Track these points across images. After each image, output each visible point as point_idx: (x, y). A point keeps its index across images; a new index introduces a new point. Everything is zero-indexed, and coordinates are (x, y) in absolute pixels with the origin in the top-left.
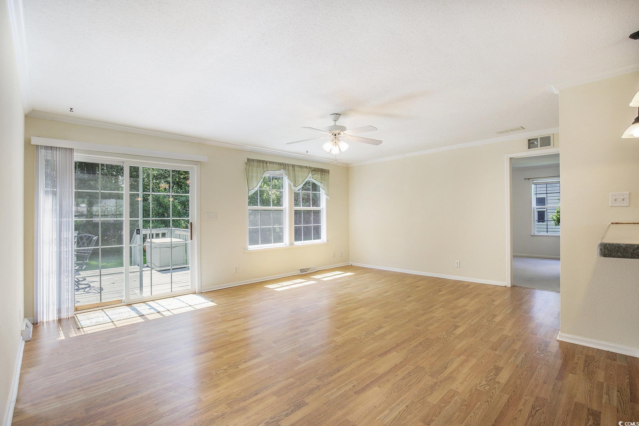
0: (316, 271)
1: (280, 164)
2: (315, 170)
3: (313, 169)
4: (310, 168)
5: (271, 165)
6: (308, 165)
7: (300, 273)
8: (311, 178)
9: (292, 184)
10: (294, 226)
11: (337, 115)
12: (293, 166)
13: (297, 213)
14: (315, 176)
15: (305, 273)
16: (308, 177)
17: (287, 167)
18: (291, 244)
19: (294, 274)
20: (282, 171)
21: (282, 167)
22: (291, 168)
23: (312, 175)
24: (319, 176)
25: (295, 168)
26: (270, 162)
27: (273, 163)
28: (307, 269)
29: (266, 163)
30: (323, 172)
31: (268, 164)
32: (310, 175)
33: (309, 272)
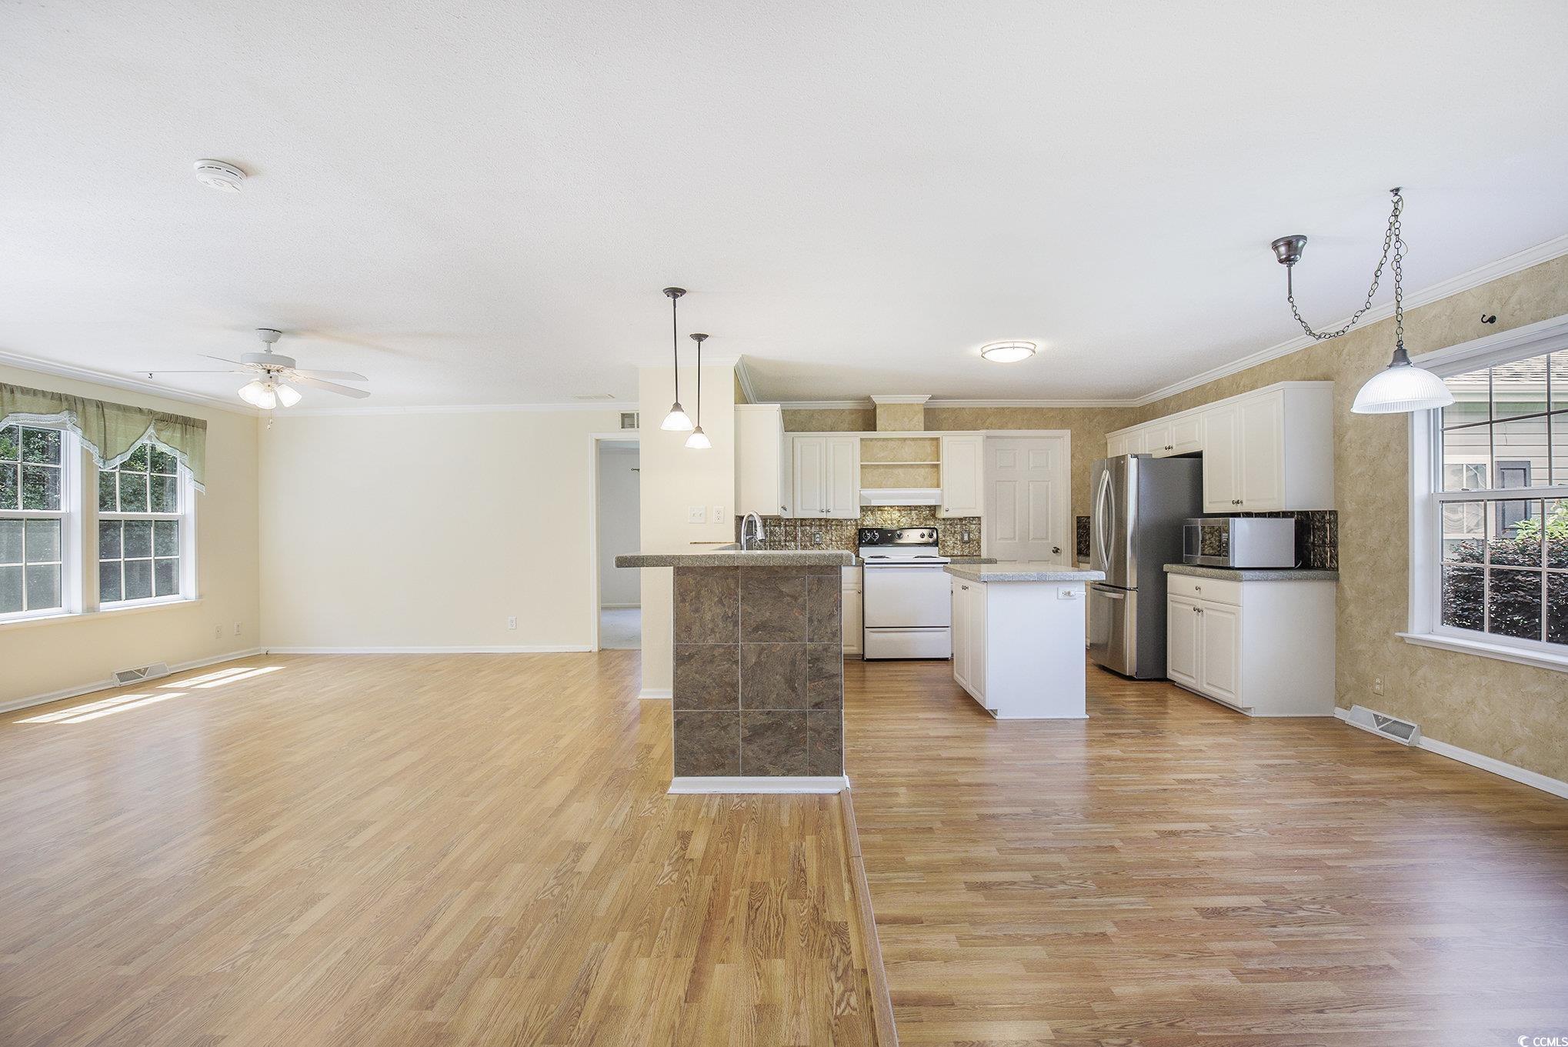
0: (168, 674)
1: (60, 398)
2: (166, 420)
3: (157, 417)
4: (151, 412)
5: (29, 398)
6: (144, 405)
7: (117, 683)
8: (150, 439)
9: (95, 452)
10: (96, 561)
11: (275, 333)
12: (100, 405)
13: (107, 526)
14: (166, 434)
15: (131, 680)
16: (146, 436)
17: (80, 407)
18: (90, 609)
19: (101, 685)
20: (64, 416)
21: (65, 405)
22: (92, 410)
23: (158, 430)
24: (178, 435)
25: (105, 410)
26: (25, 391)
27: (35, 392)
28: (139, 671)
29: (12, 392)
30: (188, 425)
31: (18, 395)
32: (151, 430)
33: (145, 678)
